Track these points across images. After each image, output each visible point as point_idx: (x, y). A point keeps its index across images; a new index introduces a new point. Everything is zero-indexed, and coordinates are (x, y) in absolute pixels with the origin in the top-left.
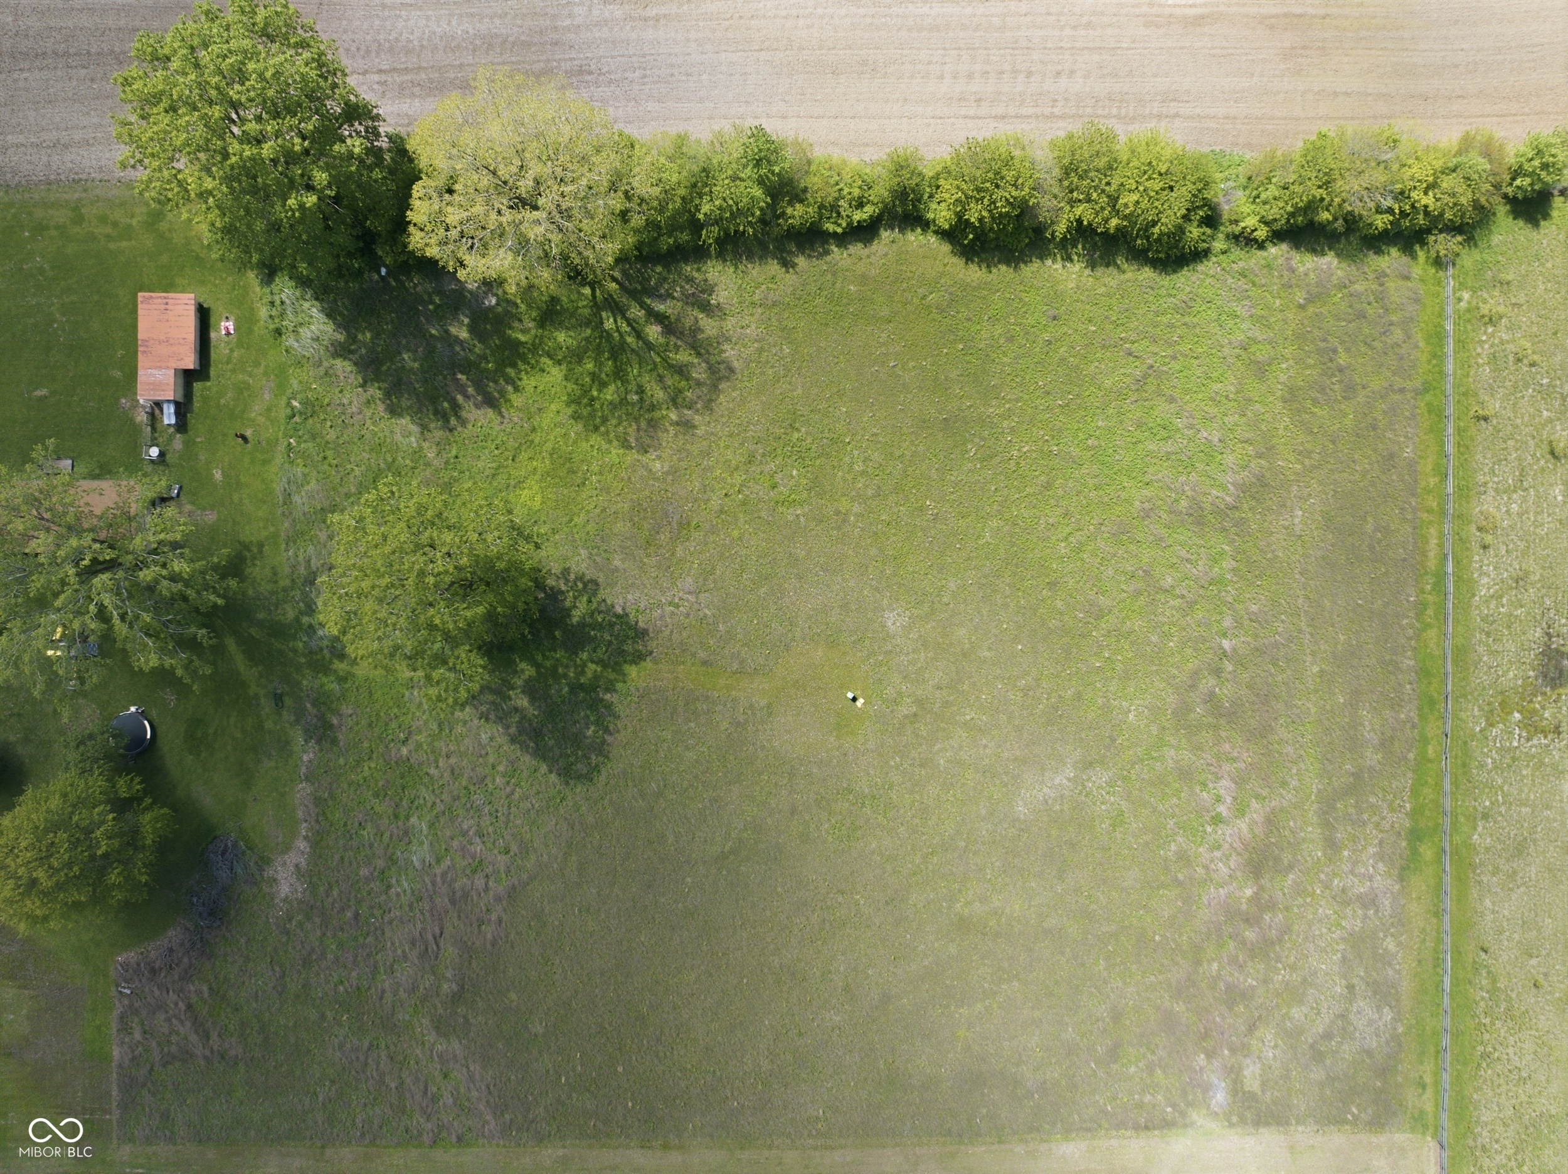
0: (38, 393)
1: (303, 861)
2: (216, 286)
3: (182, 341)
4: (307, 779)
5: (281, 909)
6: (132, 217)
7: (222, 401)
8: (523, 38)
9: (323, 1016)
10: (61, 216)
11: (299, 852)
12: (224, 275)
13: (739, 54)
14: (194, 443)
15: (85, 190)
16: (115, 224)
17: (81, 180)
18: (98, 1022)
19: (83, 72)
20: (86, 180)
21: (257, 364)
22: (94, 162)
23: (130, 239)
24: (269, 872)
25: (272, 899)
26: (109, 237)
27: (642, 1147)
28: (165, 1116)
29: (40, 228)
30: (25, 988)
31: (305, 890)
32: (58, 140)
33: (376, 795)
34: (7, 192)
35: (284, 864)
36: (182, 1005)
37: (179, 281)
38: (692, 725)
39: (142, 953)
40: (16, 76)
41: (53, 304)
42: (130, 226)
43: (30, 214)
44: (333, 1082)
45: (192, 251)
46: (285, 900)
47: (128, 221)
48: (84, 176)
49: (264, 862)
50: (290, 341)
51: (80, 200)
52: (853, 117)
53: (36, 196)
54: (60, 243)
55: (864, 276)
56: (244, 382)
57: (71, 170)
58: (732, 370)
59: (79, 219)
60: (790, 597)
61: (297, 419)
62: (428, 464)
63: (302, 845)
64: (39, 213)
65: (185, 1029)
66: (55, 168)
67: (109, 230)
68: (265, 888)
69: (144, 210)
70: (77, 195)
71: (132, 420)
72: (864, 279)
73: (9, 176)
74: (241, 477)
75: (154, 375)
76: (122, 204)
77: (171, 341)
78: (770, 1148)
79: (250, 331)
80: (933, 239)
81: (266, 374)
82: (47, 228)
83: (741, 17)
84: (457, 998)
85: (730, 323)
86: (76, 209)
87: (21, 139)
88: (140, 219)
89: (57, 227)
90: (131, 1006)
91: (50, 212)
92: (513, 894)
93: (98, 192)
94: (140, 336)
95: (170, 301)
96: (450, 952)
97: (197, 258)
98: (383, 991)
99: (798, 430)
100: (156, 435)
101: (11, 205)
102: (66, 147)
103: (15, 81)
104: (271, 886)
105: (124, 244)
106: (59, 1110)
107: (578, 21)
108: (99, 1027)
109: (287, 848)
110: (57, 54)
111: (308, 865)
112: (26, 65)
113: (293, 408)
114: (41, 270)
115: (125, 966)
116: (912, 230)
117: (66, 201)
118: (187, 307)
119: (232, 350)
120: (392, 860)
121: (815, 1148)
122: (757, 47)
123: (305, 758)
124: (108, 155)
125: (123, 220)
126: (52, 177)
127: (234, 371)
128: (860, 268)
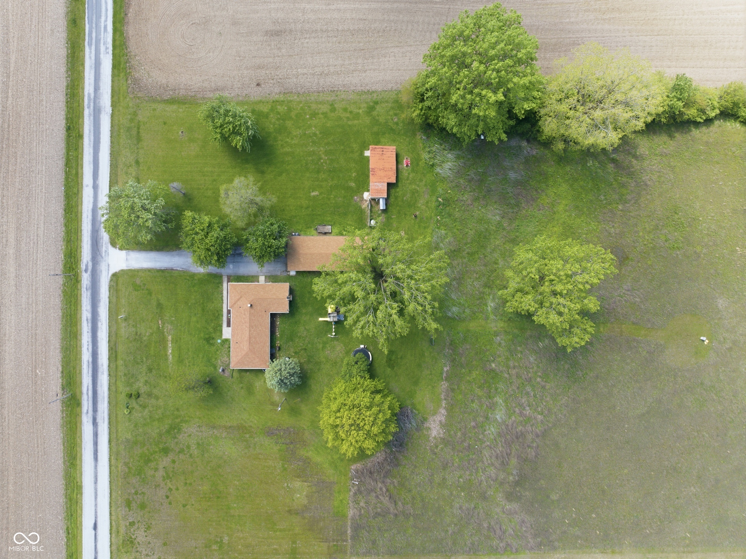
0: (313, 194)
1: (443, 419)
2: (401, 142)
3: (390, 169)
4: (446, 380)
5: (433, 442)
6: (360, 108)
7: (405, 198)
8: (546, 27)
9: (451, 494)
10: (325, 108)
11: (441, 415)
12: (405, 138)
13: (648, 37)
14: (391, 218)
15: (337, 96)
16: (351, 112)
17: (334, 91)
18: (341, 498)
19: (335, 39)
20: (337, 91)
21: (421, 180)
22: (341, 82)
23: (358, 120)
24: (426, 425)
25: (429, 438)
26: (348, 119)
27: (602, 553)
28: (374, 542)
29: (314, 115)
30: (305, 482)
31: (445, 433)
32: (323, 72)
33: (479, 387)
34: (298, 96)
35: (434, 421)
36: (384, 489)
37: (382, 140)
38: (629, 353)
39: (364, 464)
40: (302, 41)
41: (321, 151)
42: (359, 113)
43: (309, 107)
44: (455, 524)
45: (389, 126)
46: (435, 438)
47: (358, 111)
48: (336, 89)
49: (425, 420)
50: (438, 170)
51: (334, 100)
52: (701, 68)
53: (312, 98)
54: (325, 121)
55: (707, 142)
56: (415, 189)
57: (329, 86)
58: (646, 185)
59: (333, 110)
60: (674, 292)
61: (441, 207)
62: (504, 229)
63: (443, 411)
64: (314, 106)
65: (385, 500)
66: (321, 85)
67: (348, 115)
68: (425, 432)
69: (365, 105)
70: (333, 98)
71: (360, 207)
72: (707, 143)
73: (299, 89)
74: (414, 235)
75: (378, 186)
76: (355, 103)
77: (385, 169)
78: (662, 552)
79: (418, 165)
80: (738, 125)
81: (426, 185)
82: (318, 114)
83: (649, 19)
84: (517, 483)
85: (646, 163)
86: (332, 105)
87: (305, 71)
88: (363, 110)
89: (323, 114)
90: (359, 490)
91: (320, 106)
92: (544, 434)
93: (343, 96)
94: (370, 167)
95: (384, 150)
96: (514, 461)
97: (392, 129)
98: (481, 481)
99: (678, 214)
100: (372, 214)
101: (300, 102)
102: (327, 75)
103: (302, 43)
104: (428, 431)
105: (356, 122)
106: (321, 540)
107: (573, 20)
108: (341, 501)
109: (435, 413)
110: (322, 31)
111: (446, 421)
112: (308, 36)
113: (440, 202)
114: (315, 134)
115: (357, 471)
116: (729, 121)
117: (327, 101)
118: (392, 153)
119: (409, 174)
120: (487, 418)
121: (684, 552)
122: (656, 34)
123: (445, 369)
124: (347, 79)
125: (355, 110)
126: (321, 89)
127: (410, 184)
128: (705, 139)
